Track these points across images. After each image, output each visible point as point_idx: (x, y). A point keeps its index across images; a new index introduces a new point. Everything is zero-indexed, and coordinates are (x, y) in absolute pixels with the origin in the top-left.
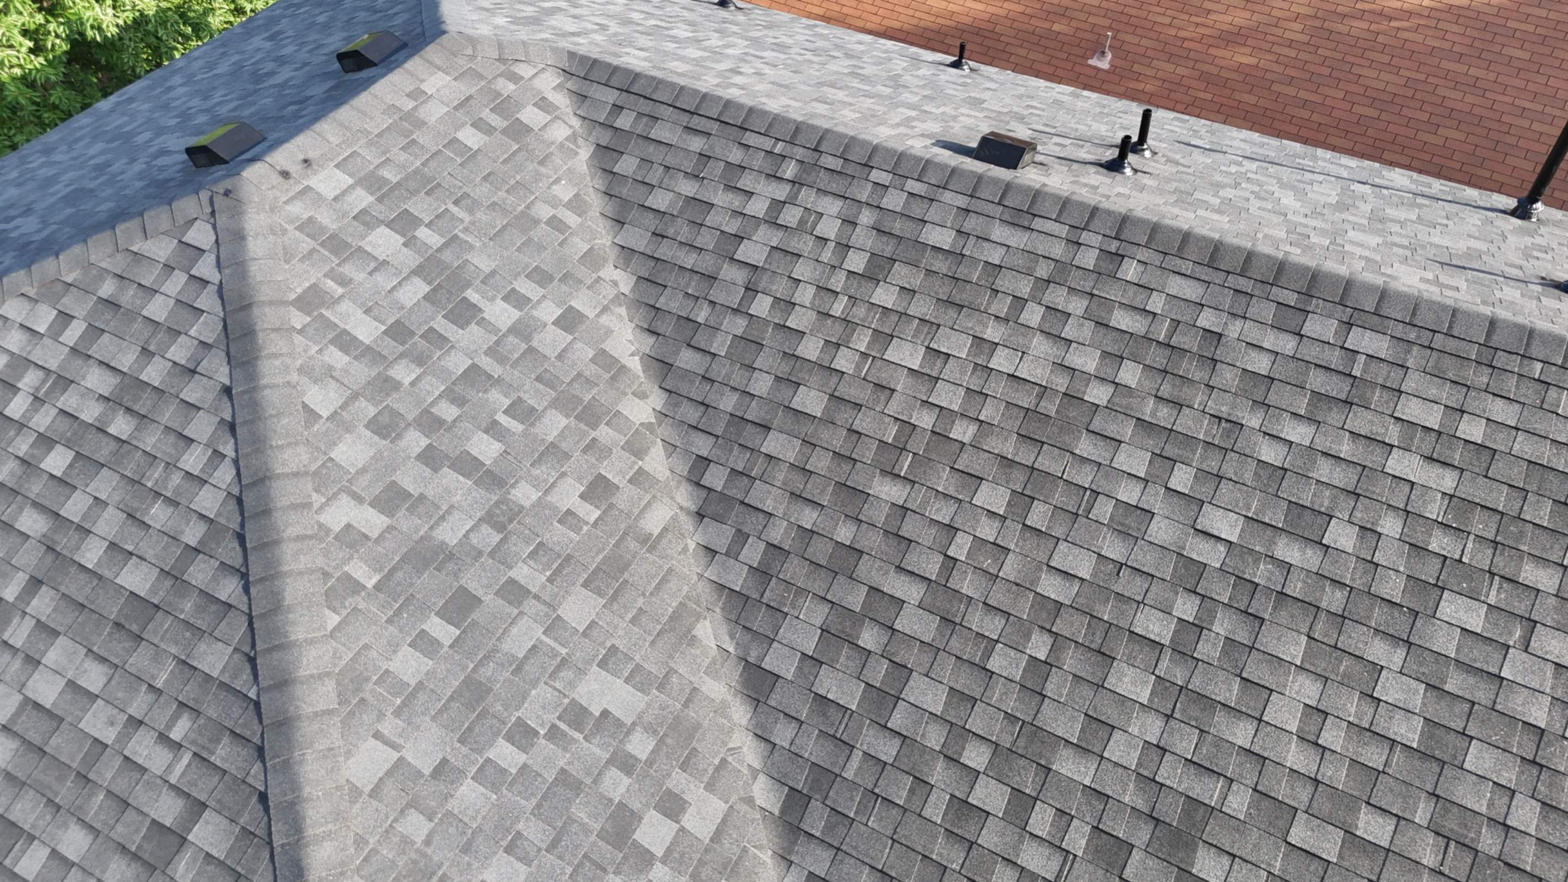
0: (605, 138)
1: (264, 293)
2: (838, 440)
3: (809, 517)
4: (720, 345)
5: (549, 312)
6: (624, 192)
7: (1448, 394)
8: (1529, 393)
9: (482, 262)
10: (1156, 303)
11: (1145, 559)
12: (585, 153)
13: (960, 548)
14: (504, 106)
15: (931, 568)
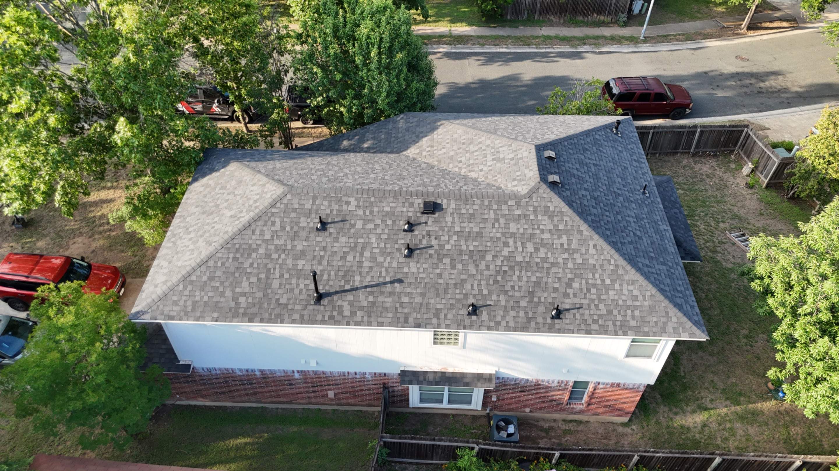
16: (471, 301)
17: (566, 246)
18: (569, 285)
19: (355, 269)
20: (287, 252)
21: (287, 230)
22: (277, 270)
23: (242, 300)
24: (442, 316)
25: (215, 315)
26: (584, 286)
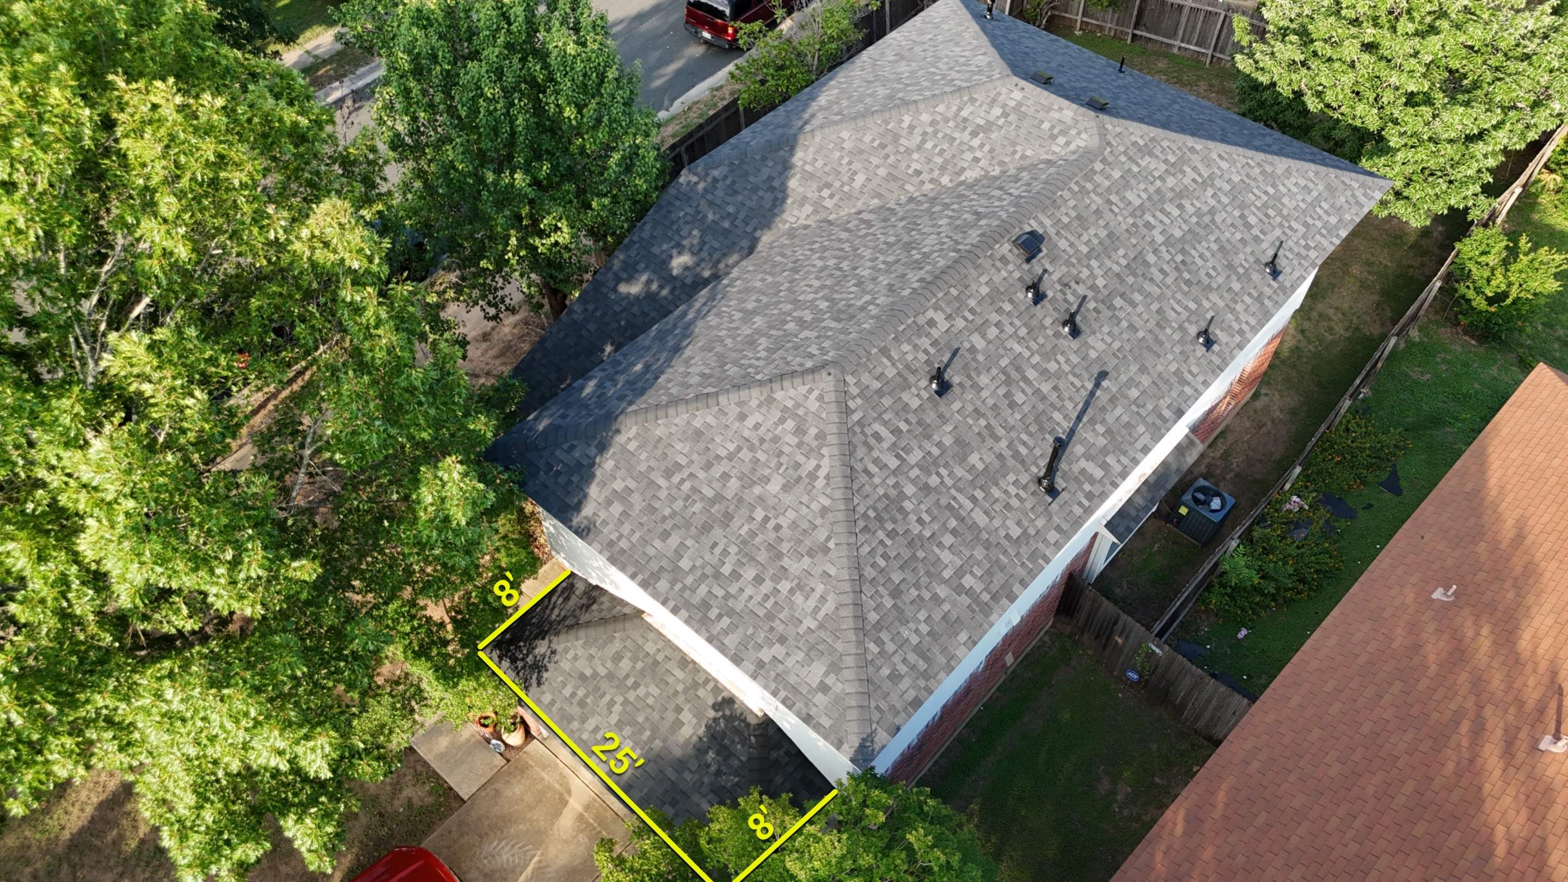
1: (975, 92)
14: (1064, 132)
16: (1193, 330)
17: (1200, 180)
18: (1249, 226)
19: (1041, 407)
20: (941, 461)
21: (905, 430)
22: (961, 498)
23: (968, 581)
24: (1189, 378)
25: (963, 637)
26: (1260, 215)
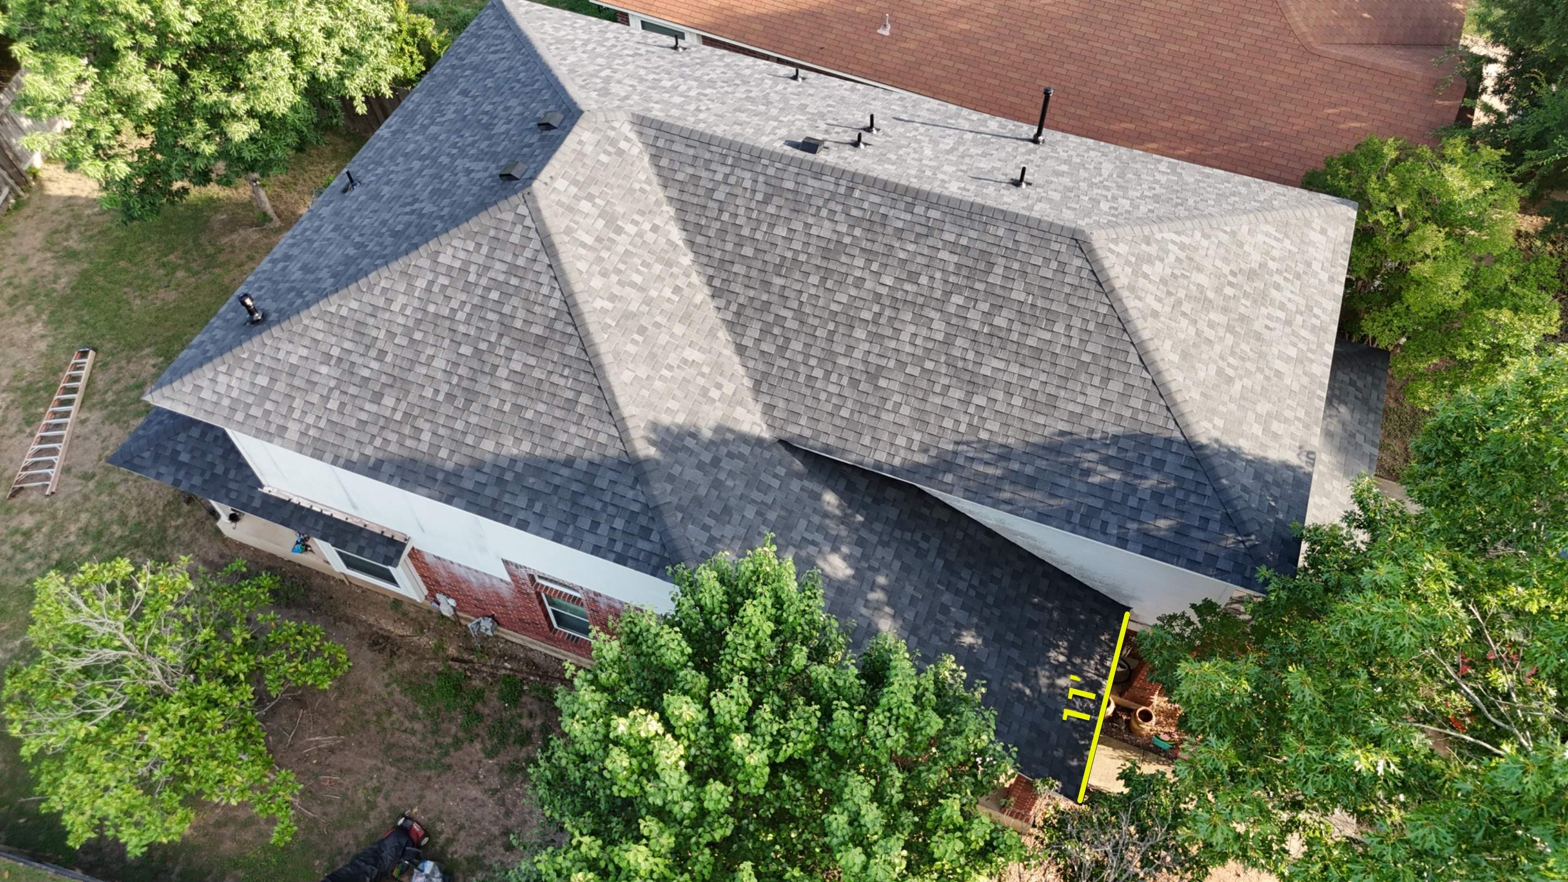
0: (654, 151)
1: (553, 230)
2: (759, 265)
3: (752, 293)
4: (712, 233)
5: (647, 226)
6: (665, 173)
7: (957, 230)
8: (981, 227)
9: (620, 209)
10: (866, 205)
11: (863, 294)
12: (646, 158)
13: (804, 298)
14: (613, 142)
15: (795, 305)
